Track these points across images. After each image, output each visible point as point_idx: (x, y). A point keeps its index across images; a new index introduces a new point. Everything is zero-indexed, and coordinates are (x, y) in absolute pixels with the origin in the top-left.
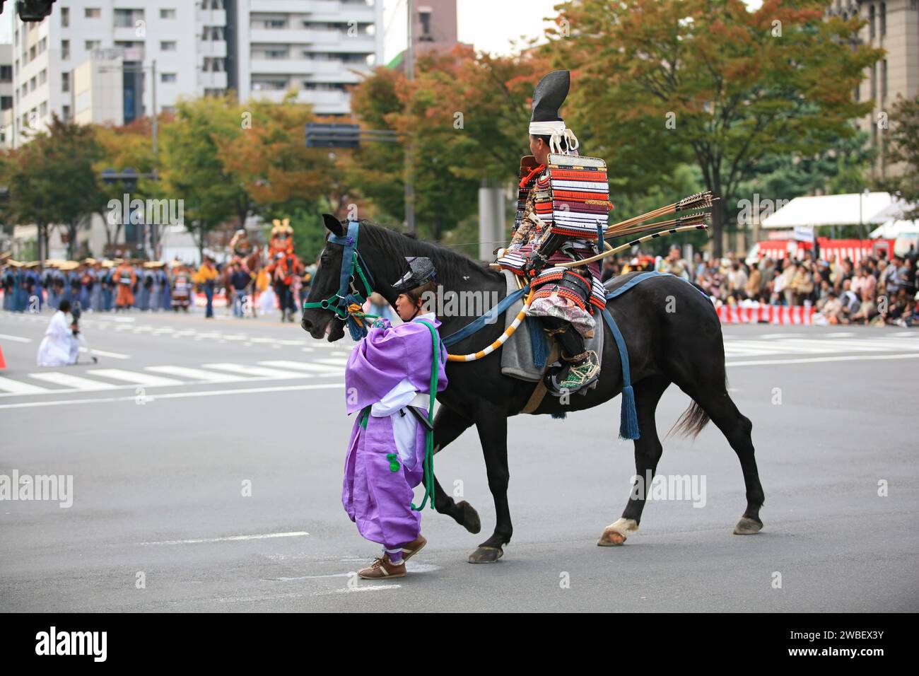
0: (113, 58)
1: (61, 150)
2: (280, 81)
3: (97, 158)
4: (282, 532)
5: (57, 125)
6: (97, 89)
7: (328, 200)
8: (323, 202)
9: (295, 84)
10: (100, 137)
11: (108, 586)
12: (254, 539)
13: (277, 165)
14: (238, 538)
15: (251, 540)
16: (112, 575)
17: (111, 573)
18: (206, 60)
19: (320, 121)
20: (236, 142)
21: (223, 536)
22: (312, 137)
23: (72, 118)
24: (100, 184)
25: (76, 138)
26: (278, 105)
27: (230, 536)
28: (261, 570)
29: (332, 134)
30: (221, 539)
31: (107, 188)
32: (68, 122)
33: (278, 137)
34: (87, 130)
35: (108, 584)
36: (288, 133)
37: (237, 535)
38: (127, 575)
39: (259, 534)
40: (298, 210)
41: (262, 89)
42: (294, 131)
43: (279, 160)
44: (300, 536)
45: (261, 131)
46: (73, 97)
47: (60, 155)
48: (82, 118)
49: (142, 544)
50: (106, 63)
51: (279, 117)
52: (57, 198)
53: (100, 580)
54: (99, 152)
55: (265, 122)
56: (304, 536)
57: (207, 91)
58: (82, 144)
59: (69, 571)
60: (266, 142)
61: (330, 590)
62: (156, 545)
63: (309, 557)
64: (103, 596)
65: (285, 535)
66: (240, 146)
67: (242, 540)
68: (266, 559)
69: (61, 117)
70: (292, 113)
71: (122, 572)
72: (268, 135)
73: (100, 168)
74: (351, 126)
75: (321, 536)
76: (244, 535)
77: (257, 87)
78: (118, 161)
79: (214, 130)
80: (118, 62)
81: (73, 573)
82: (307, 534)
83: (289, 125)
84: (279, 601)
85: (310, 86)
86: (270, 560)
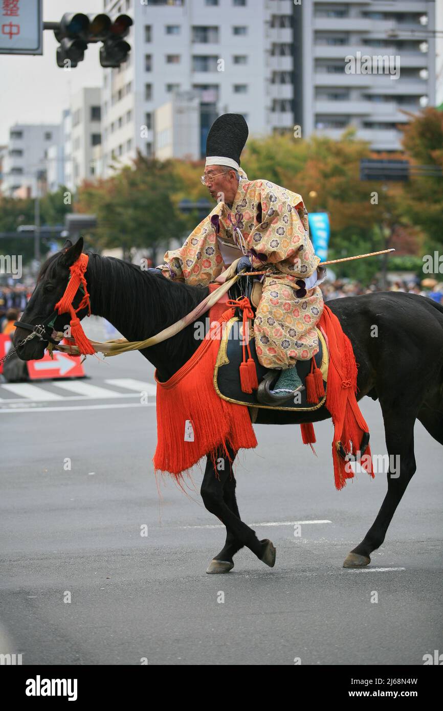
0: (191, 99)
1: (144, 182)
2: (340, 121)
3: (175, 190)
4: (309, 520)
5: (141, 160)
6: (177, 127)
7: (381, 228)
8: (376, 230)
9: (355, 123)
10: (179, 171)
12: (282, 525)
13: (335, 197)
14: (269, 524)
15: (280, 526)
17: (155, 551)
18: (275, 101)
19: (375, 156)
20: (299, 176)
21: (256, 522)
22: (366, 172)
23: (154, 154)
24: (178, 213)
25: (157, 172)
26: (337, 143)
27: (262, 522)
28: (285, 552)
29: (383, 169)
30: (254, 525)
31: (184, 217)
32: (151, 158)
33: (337, 172)
34: (168, 164)
36: (346, 168)
37: (268, 522)
39: (288, 521)
40: (354, 238)
41: (325, 127)
42: (351, 166)
43: (337, 192)
44: (324, 524)
45: (322, 166)
46: (155, 135)
47: (142, 187)
48: (163, 153)
49: (185, 527)
50: (184, 104)
51: (338, 153)
52: (141, 225)
54: (176, 184)
55: (325, 158)
56: (328, 523)
57: (275, 129)
58: (162, 177)
59: (119, 549)
60: (326, 176)
62: (196, 529)
63: (328, 542)
65: (311, 522)
66: (303, 179)
67: (272, 526)
68: (291, 542)
69: (144, 153)
70: (351, 149)
71: (164, 551)
72: (328, 169)
73: (178, 198)
74: (401, 162)
75: (341, 524)
76: (274, 522)
77: (320, 126)
78: (195, 193)
79: (279, 164)
80: (196, 103)
81: (122, 551)
82: (330, 522)
83: (347, 160)
84: (296, 578)
85: (368, 125)
86: (294, 543)
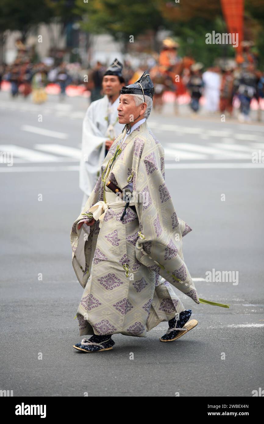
11: (52, 314)
16: (55, 304)
17: (55, 303)
35: (52, 312)
38: (66, 305)
53: (45, 308)
61: (222, 325)
64: (48, 321)
71: (62, 303)
